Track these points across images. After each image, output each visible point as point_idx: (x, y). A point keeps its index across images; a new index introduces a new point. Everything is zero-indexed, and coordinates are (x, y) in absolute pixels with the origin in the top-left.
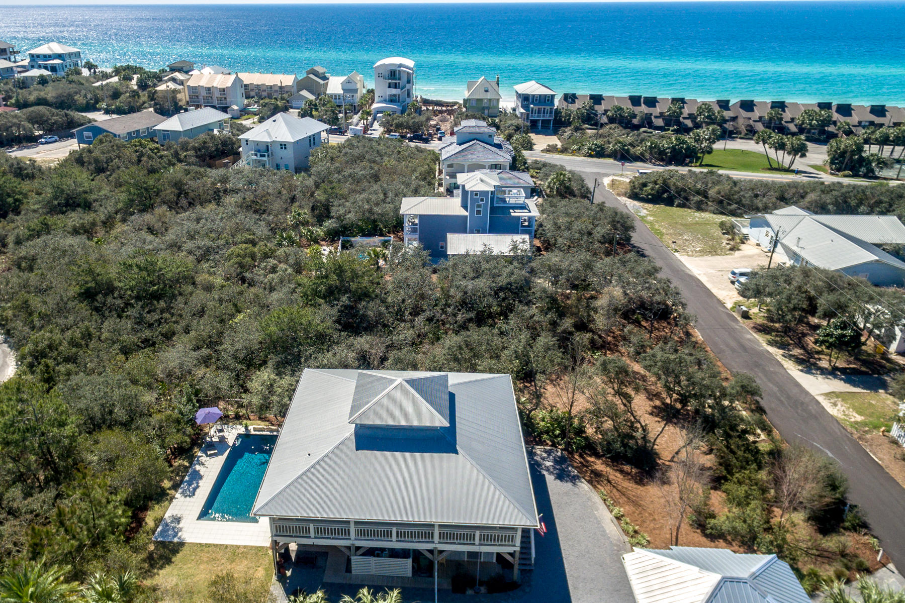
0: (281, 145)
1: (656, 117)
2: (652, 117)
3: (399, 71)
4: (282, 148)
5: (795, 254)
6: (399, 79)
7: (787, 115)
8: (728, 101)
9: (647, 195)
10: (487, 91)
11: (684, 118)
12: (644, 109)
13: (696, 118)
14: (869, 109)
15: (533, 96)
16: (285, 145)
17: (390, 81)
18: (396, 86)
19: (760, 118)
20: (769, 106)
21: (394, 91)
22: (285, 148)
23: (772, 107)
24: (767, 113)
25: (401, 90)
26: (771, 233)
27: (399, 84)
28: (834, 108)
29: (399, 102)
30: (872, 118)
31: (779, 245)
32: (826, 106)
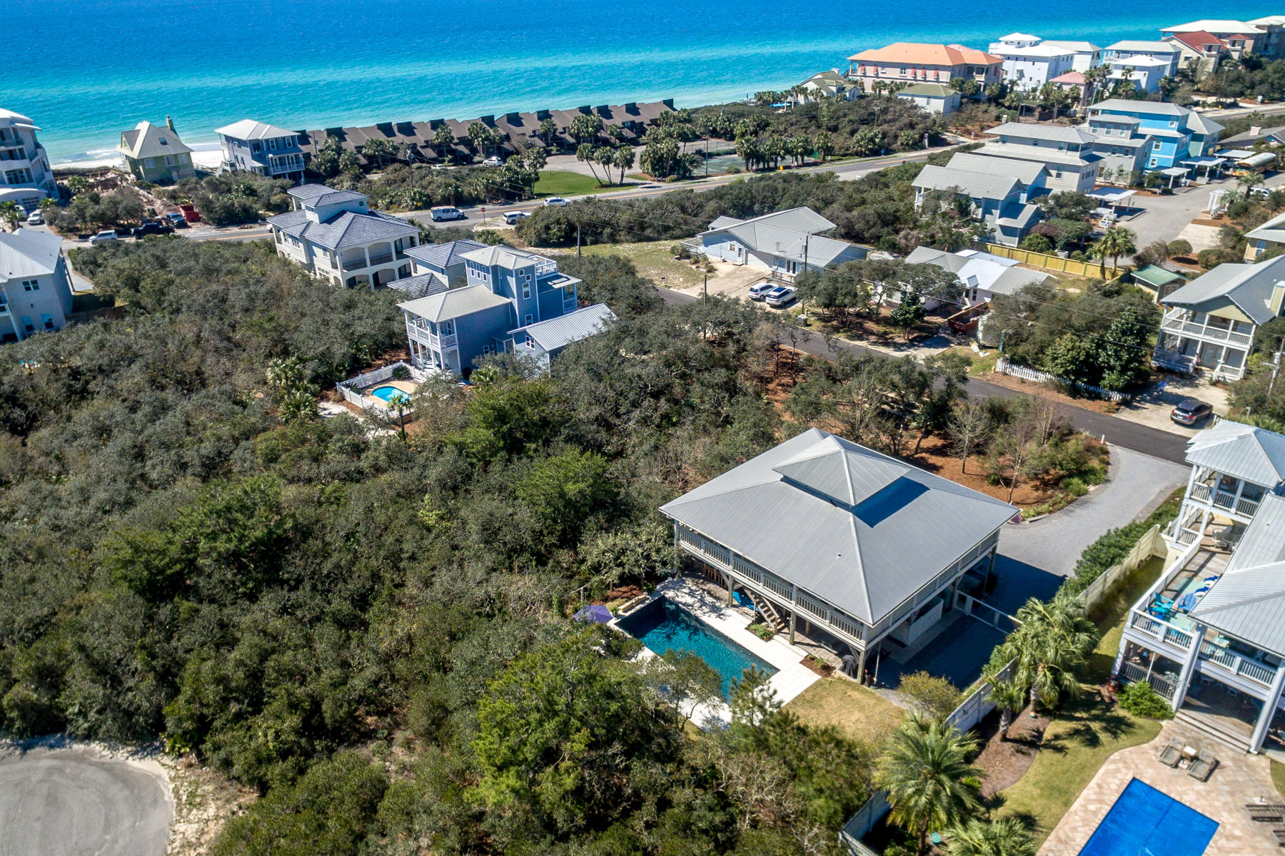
0: (26, 283)
1: (423, 148)
2: (419, 148)
3: (15, 130)
4: (28, 289)
5: (777, 258)
6: (19, 143)
7: (559, 126)
8: (492, 117)
9: (558, 239)
10: (164, 143)
11: (457, 144)
12: (400, 138)
14: (624, 108)
15: (267, 141)
16: (34, 282)
18: (13, 155)
19: (534, 132)
20: (536, 117)
21: (15, 165)
22: (36, 288)
23: (539, 120)
24: (538, 126)
25: (31, 160)
26: (737, 246)
27: (21, 150)
28: (595, 112)
29: (31, 180)
30: (631, 118)
31: (750, 255)
32: (586, 110)
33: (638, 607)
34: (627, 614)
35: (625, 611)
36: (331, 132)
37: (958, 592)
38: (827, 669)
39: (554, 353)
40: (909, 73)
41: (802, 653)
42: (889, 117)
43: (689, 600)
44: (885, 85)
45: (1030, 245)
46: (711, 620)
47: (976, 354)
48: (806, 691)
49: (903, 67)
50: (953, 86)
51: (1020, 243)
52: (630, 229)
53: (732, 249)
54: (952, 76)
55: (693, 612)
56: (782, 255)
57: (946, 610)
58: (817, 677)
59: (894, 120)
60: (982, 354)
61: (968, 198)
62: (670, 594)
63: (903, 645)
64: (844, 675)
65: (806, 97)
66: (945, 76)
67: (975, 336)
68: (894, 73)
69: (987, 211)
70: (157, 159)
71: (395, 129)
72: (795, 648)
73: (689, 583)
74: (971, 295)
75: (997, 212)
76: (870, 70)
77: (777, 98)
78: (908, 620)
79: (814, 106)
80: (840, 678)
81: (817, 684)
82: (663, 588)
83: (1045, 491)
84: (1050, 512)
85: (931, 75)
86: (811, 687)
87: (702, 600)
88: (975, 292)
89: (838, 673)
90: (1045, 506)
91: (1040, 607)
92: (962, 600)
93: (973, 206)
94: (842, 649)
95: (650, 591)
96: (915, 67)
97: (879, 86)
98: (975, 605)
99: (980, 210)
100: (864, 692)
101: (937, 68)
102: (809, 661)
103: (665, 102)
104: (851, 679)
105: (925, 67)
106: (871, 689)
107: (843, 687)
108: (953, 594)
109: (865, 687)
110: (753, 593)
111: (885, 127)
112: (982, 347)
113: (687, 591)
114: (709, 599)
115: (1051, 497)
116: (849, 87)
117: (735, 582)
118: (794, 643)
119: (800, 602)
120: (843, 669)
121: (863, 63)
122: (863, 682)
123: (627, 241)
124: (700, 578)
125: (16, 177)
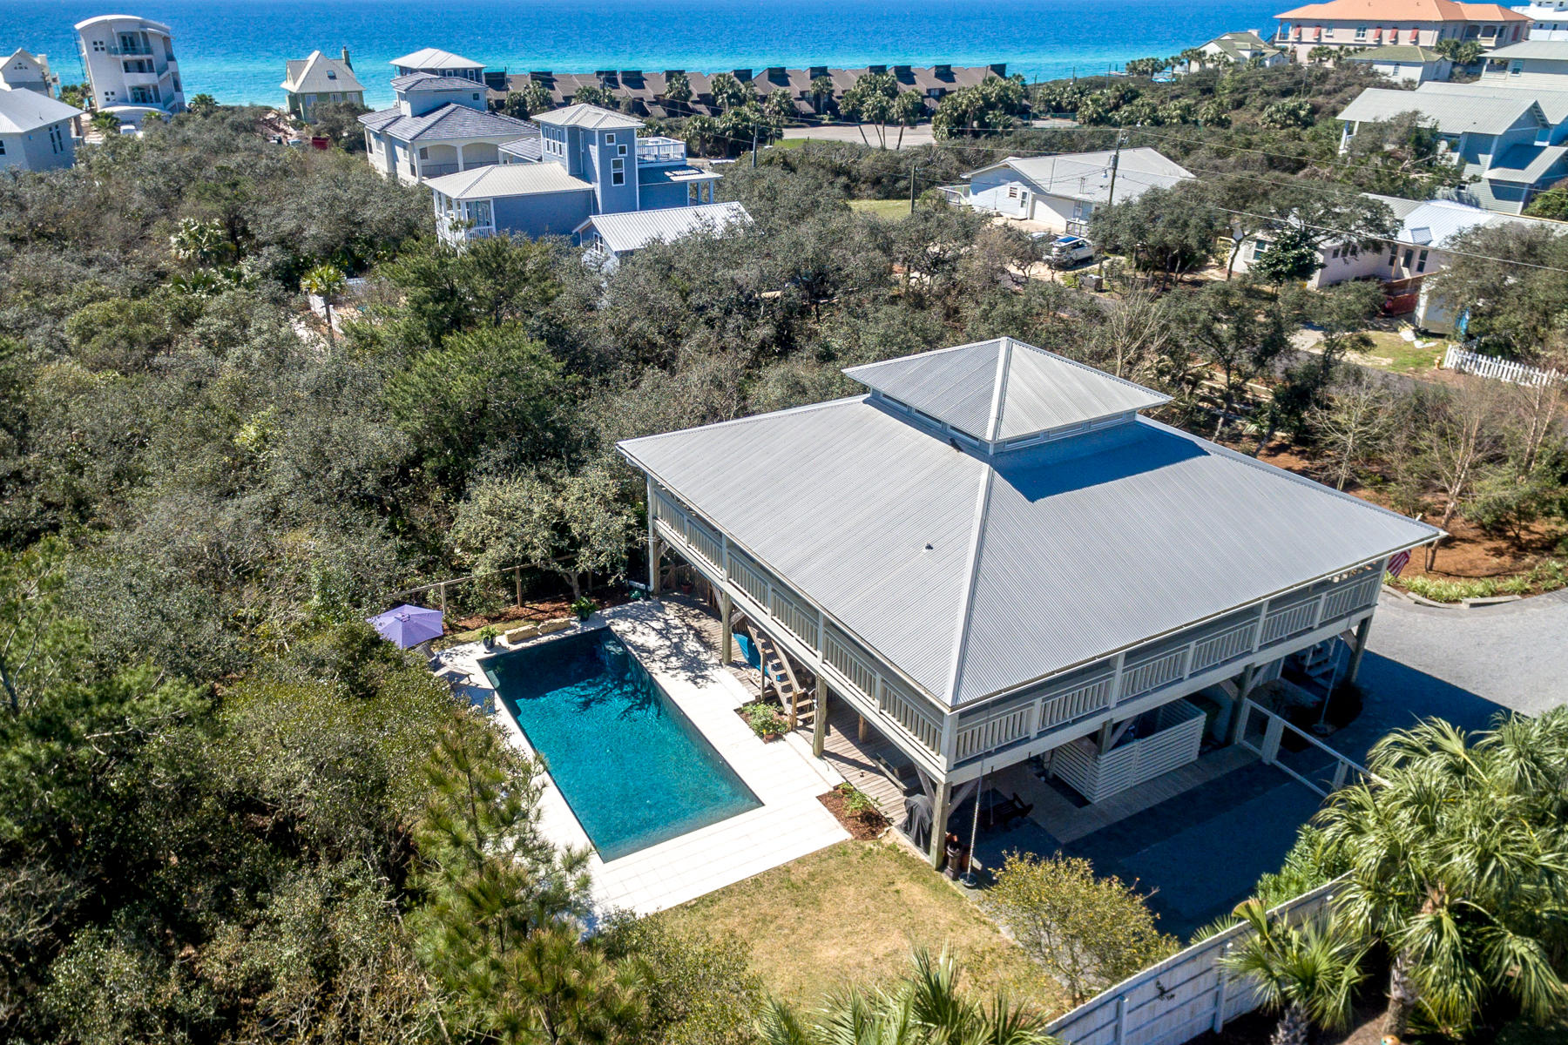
1: (651, 103)
2: (645, 104)
3: (144, 34)
5: (1079, 203)
6: (149, 51)
7: (838, 88)
8: (749, 71)
10: (333, 77)
11: (695, 102)
12: (624, 91)
13: (714, 99)
14: (933, 72)
17: (128, 57)
18: (141, 67)
19: (802, 93)
20: (808, 75)
21: (142, 79)
23: (812, 78)
24: (809, 86)
25: (159, 75)
26: (1021, 188)
27: (150, 61)
28: (892, 73)
29: (158, 100)
30: (941, 84)
31: (1039, 204)
32: (880, 70)
33: (544, 639)
34: (514, 648)
35: (513, 640)
36: (535, 76)
37: (1248, 704)
38: (872, 821)
39: (625, 255)
40: (1370, 36)
41: (830, 776)
42: (1328, 87)
43: (652, 641)
44: (1330, 52)
45: (1545, 208)
46: (674, 684)
47: (1410, 344)
48: (801, 861)
49: (1361, 25)
50: (1439, 50)
51: (1525, 207)
52: (877, 182)
53: (1012, 195)
54: (1440, 38)
55: (647, 664)
56: (1087, 198)
57: (1210, 741)
58: (840, 834)
59: (1335, 91)
60: (1419, 344)
61: (1435, 135)
62: (620, 626)
63: (1081, 801)
64: (906, 842)
65: (1202, 64)
66: (1429, 38)
67: (1411, 320)
68: (1347, 36)
69: (1470, 157)
70: (323, 96)
71: (620, 78)
72: (821, 765)
73: (671, 612)
74: (1416, 261)
75: (1486, 159)
76: (1309, 34)
77: (1157, 67)
78: (1094, 737)
79: (1215, 73)
80: (893, 848)
81: (838, 851)
82: (615, 615)
83: (1515, 557)
84: (1525, 593)
85: (1405, 37)
86: (816, 855)
87: (677, 650)
88: (1424, 256)
89: (896, 836)
90: (1512, 583)
91: (1456, 745)
92: (1258, 725)
93: (1443, 145)
94: (910, 776)
95: (584, 613)
96: (1380, 25)
97: (1320, 52)
98: (1289, 739)
99: (1456, 156)
100: (938, 889)
101: (1416, 25)
102: (835, 799)
103: (994, 68)
104: (917, 853)
105: (1396, 25)
106: (959, 887)
107: (893, 868)
108: (1236, 707)
109: (946, 877)
110: (761, 634)
111: (1320, 99)
112: (1423, 333)
113: (658, 625)
114: (692, 645)
115: (1530, 568)
116: (1270, 52)
117: (734, 608)
118: (822, 754)
119: (831, 655)
120: (906, 828)
121: (1299, 24)
122: (941, 867)
123: (869, 197)
124: (695, 606)
125: (143, 94)
